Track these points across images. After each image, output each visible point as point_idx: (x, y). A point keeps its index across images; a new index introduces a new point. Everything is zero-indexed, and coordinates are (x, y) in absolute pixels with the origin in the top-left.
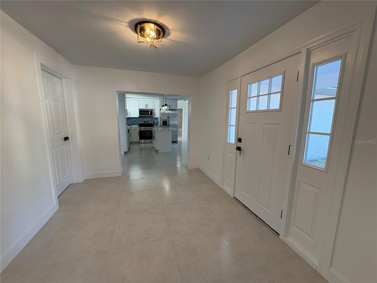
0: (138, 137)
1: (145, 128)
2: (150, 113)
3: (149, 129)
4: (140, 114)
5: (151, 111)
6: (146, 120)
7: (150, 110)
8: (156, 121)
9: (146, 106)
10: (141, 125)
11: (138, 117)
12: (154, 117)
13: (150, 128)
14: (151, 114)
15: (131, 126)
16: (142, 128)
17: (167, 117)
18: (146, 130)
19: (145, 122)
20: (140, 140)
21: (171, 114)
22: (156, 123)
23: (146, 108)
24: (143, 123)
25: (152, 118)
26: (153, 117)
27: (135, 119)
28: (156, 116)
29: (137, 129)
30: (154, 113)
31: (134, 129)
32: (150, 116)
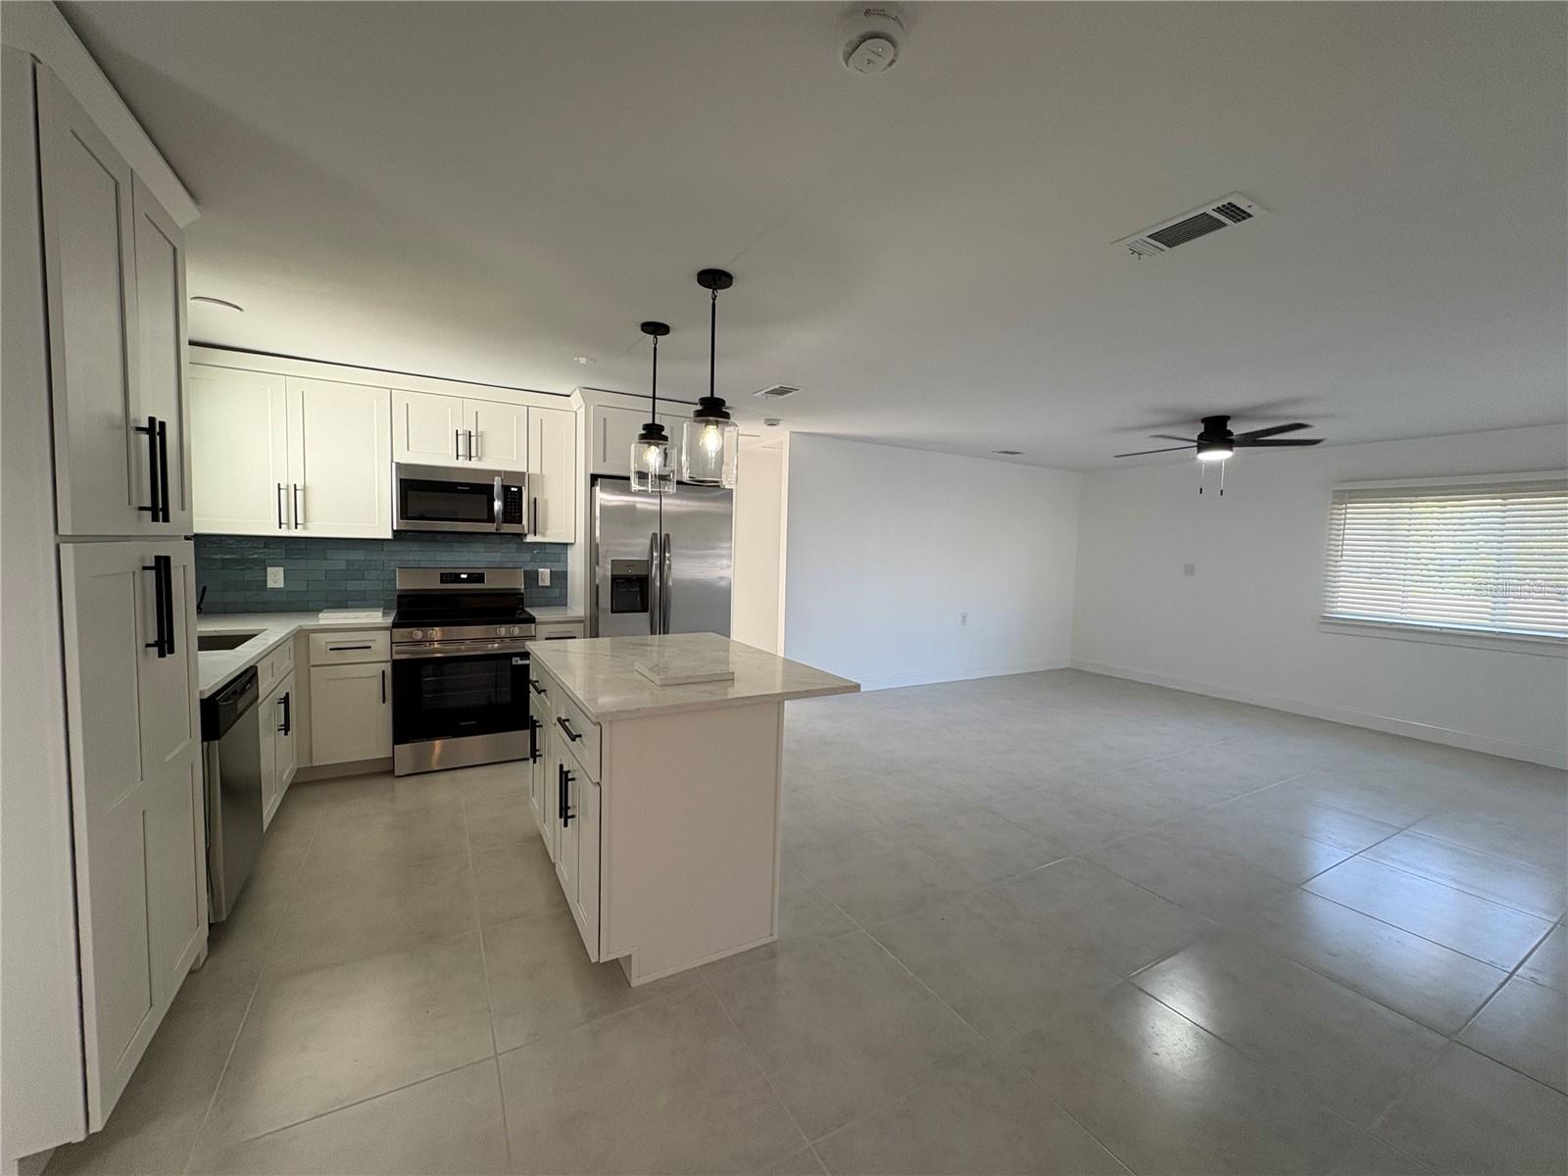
0: (380, 716)
1: (456, 632)
2: (498, 505)
3: (492, 640)
4: (405, 512)
5: (506, 489)
6: (465, 559)
7: (497, 483)
8: (548, 570)
9: (469, 441)
10: (413, 610)
11: (389, 536)
12: (538, 539)
13: (502, 630)
14: (513, 510)
15: (307, 622)
16: (436, 633)
17: (648, 542)
18: (465, 650)
19: (456, 578)
20: (404, 750)
21: (679, 518)
22: (547, 583)
23: (463, 463)
24: (435, 584)
25: (513, 546)
26: (521, 536)
27: (359, 555)
28: (548, 532)
29: (368, 647)
30: (534, 502)
31: (344, 646)
32: (502, 531)
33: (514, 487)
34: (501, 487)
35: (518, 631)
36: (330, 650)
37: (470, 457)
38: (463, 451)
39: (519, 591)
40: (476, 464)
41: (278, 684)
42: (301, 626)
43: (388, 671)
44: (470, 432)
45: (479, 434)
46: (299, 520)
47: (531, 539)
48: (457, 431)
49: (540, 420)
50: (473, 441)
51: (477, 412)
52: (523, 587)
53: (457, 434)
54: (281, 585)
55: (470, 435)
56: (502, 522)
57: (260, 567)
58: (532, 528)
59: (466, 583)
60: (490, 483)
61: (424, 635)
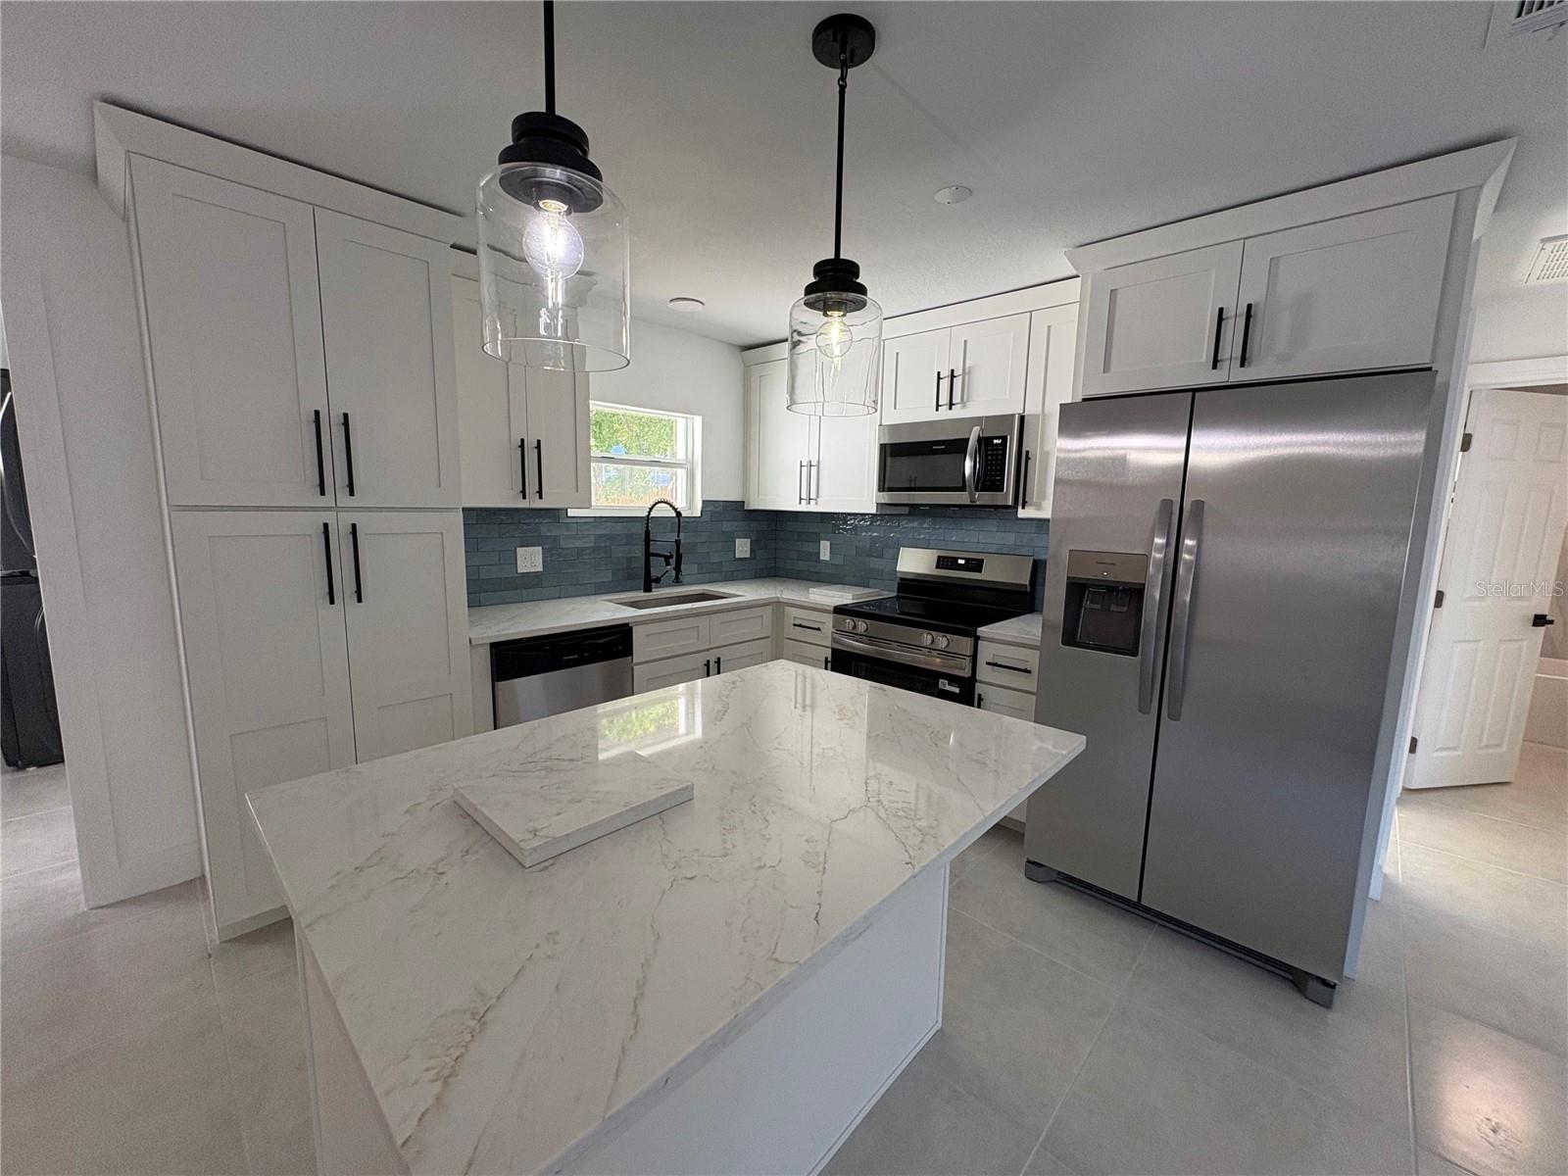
2: (971, 466)
3: (918, 649)
4: (884, 481)
5: (985, 443)
6: (958, 539)
7: (974, 435)
12: (1031, 513)
14: (990, 477)
19: (954, 564)
23: (944, 414)
24: (930, 569)
25: (1003, 523)
26: (1010, 509)
29: (819, 629)
30: (1027, 458)
31: (804, 624)
32: (978, 503)
33: (997, 438)
34: (980, 439)
35: (946, 643)
36: (794, 625)
37: (951, 405)
38: (944, 399)
39: (1023, 589)
40: (957, 413)
41: (712, 649)
42: (778, 598)
43: (829, 659)
44: (953, 371)
45: (967, 371)
46: (813, 496)
47: (1022, 513)
48: (939, 373)
49: (1046, 328)
50: (958, 382)
51: (966, 341)
52: (1027, 583)
53: (939, 378)
54: (828, 558)
55: (953, 376)
56: (976, 490)
57: (816, 540)
58: (1021, 498)
59: (962, 570)
60: (967, 437)
61: (855, 627)
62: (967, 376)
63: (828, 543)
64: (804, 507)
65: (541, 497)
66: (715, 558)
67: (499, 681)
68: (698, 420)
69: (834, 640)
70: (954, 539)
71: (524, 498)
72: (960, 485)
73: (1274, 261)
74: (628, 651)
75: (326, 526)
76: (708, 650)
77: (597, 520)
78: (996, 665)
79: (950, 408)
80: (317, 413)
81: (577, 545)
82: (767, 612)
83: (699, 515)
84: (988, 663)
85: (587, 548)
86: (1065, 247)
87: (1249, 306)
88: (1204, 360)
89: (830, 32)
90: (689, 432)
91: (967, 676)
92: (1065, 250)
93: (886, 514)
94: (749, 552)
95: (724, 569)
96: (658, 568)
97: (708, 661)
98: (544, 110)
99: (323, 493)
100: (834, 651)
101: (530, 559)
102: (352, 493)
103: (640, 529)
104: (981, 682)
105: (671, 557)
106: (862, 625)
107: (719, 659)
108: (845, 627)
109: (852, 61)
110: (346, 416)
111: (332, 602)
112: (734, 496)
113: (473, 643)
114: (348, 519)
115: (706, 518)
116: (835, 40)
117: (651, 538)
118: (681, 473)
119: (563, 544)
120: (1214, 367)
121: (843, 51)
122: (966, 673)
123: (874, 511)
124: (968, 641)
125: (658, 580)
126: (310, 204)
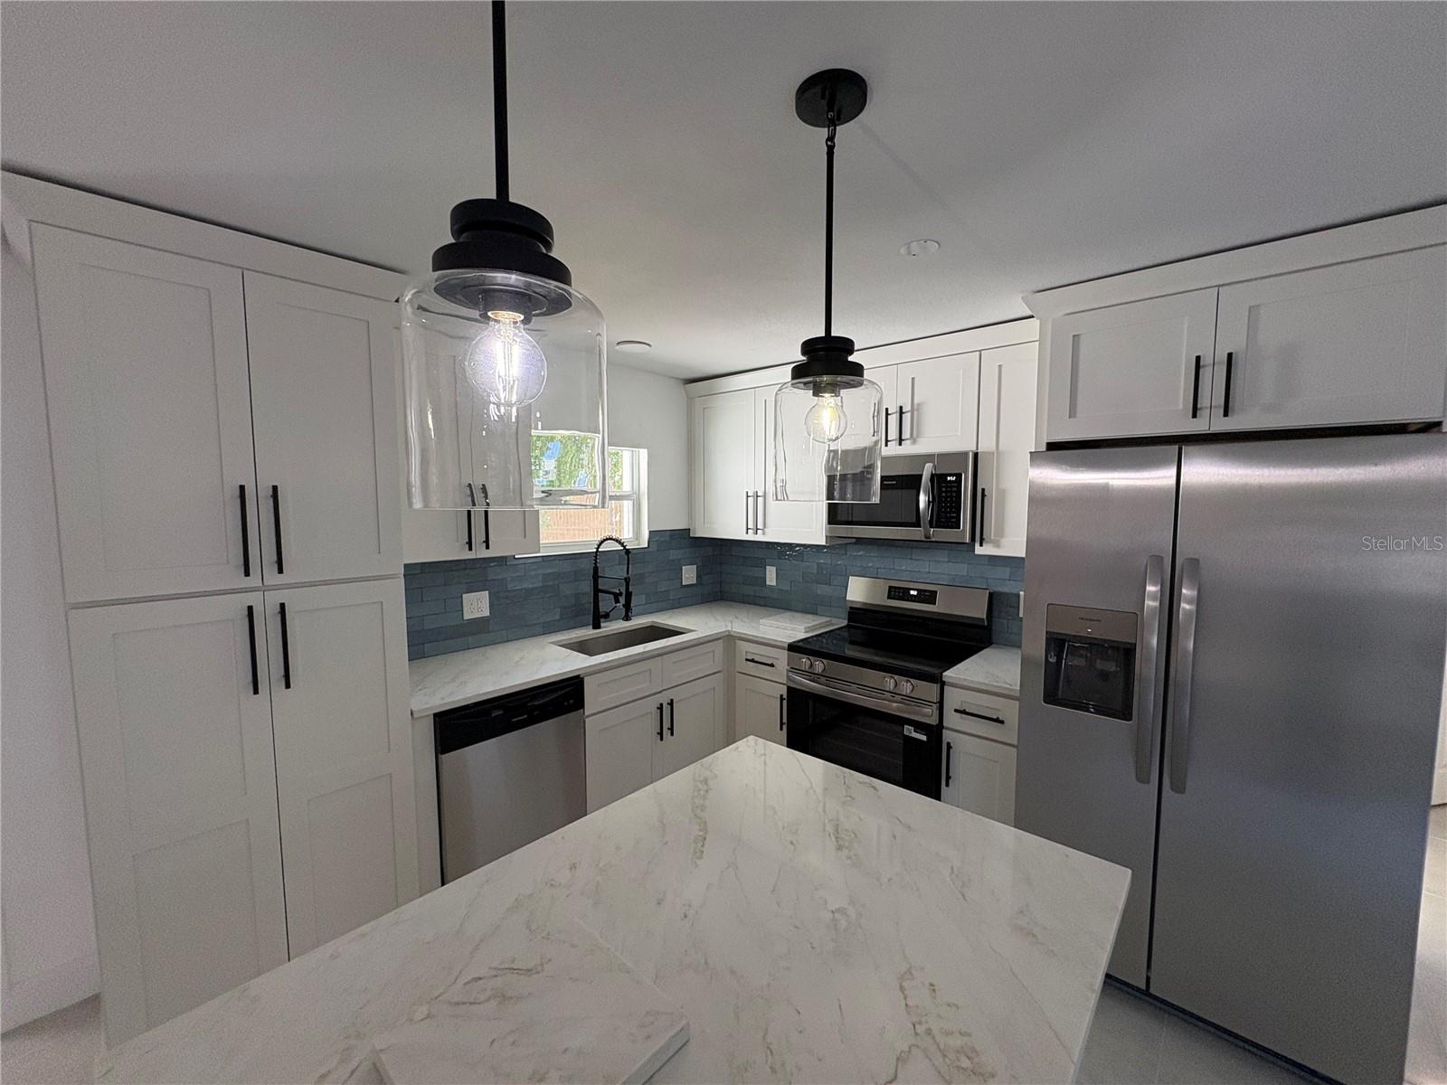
2: (924, 501)
5: (938, 479)
6: (904, 571)
7: (927, 471)
9: (899, 420)
14: (949, 510)
19: (905, 594)
23: (892, 451)
24: (882, 599)
26: (968, 546)
29: (772, 665)
30: (983, 495)
31: (756, 659)
32: (933, 540)
33: (950, 475)
34: (933, 476)
35: (911, 687)
36: (747, 660)
37: (901, 441)
38: (893, 434)
39: (980, 623)
40: (908, 449)
41: (664, 690)
42: (729, 631)
43: (785, 696)
44: (901, 408)
45: (916, 407)
46: (760, 526)
47: (979, 550)
48: (887, 409)
49: (997, 369)
50: (907, 418)
51: (913, 379)
52: (985, 617)
53: (887, 414)
54: (774, 584)
55: (901, 413)
56: (931, 527)
57: (762, 565)
58: (978, 535)
59: (914, 601)
60: (920, 473)
61: (811, 665)
62: (915, 413)
63: (774, 569)
64: (751, 537)
65: (487, 547)
66: (663, 587)
67: (443, 753)
68: (644, 453)
69: (788, 677)
70: (904, 568)
71: (470, 549)
72: (914, 520)
73: (1253, 310)
74: (579, 704)
75: (250, 609)
76: (660, 692)
77: (545, 558)
78: (964, 712)
79: (900, 444)
80: (242, 488)
81: (525, 586)
82: (719, 647)
83: (646, 546)
84: (956, 711)
85: (536, 588)
86: (1022, 292)
87: (1230, 355)
88: (1181, 407)
89: (818, 89)
90: (634, 466)
91: (934, 724)
92: (1021, 295)
93: (835, 546)
94: (695, 579)
95: (671, 598)
96: (606, 603)
97: (661, 705)
98: (493, 195)
99: (247, 574)
100: (789, 689)
101: (477, 605)
102: (280, 571)
103: (588, 566)
104: (948, 729)
105: (621, 594)
106: (819, 666)
107: (672, 700)
108: (800, 666)
109: (839, 119)
110: (275, 488)
111: (256, 691)
112: (680, 525)
113: (415, 716)
114: (274, 599)
115: (654, 548)
116: (823, 97)
117: (600, 574)
118: (627, 505)
119: (510, 586)
120: (1194, 416)
121: (830, 108)
122: (933, 721)
123: (824, 543)
124: (935, 687)
125: (607, 616)
126: (240, 268)
